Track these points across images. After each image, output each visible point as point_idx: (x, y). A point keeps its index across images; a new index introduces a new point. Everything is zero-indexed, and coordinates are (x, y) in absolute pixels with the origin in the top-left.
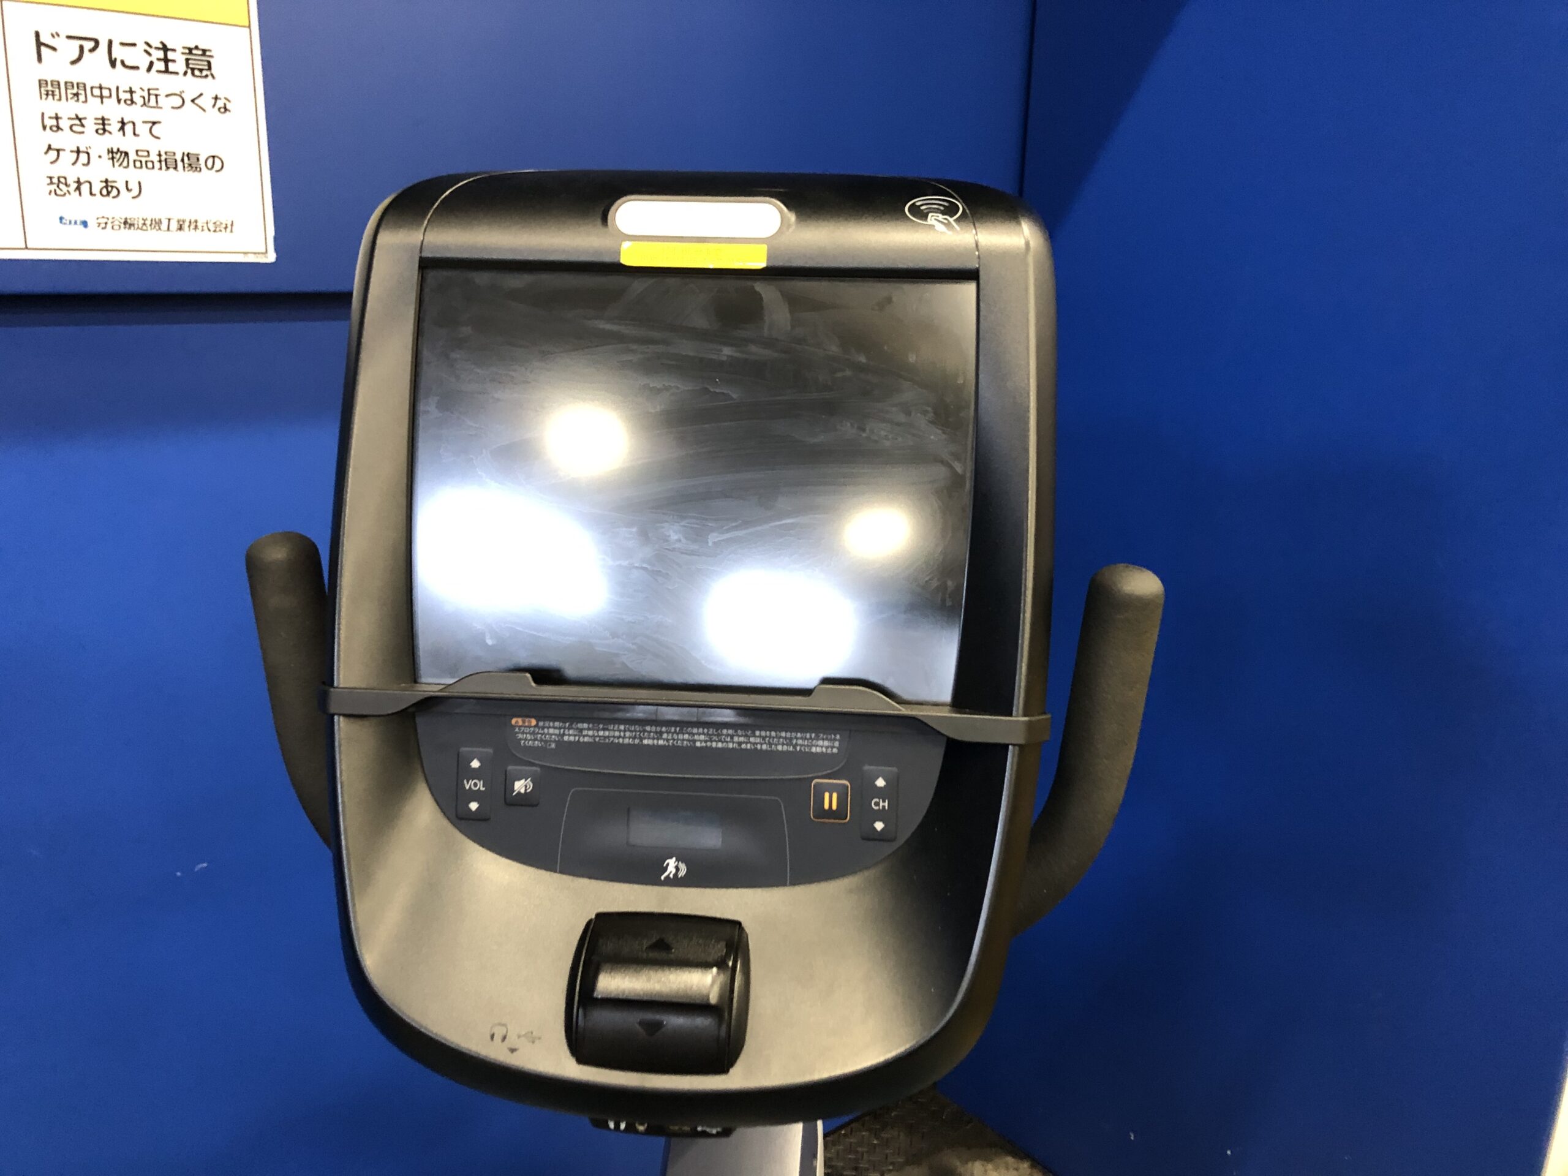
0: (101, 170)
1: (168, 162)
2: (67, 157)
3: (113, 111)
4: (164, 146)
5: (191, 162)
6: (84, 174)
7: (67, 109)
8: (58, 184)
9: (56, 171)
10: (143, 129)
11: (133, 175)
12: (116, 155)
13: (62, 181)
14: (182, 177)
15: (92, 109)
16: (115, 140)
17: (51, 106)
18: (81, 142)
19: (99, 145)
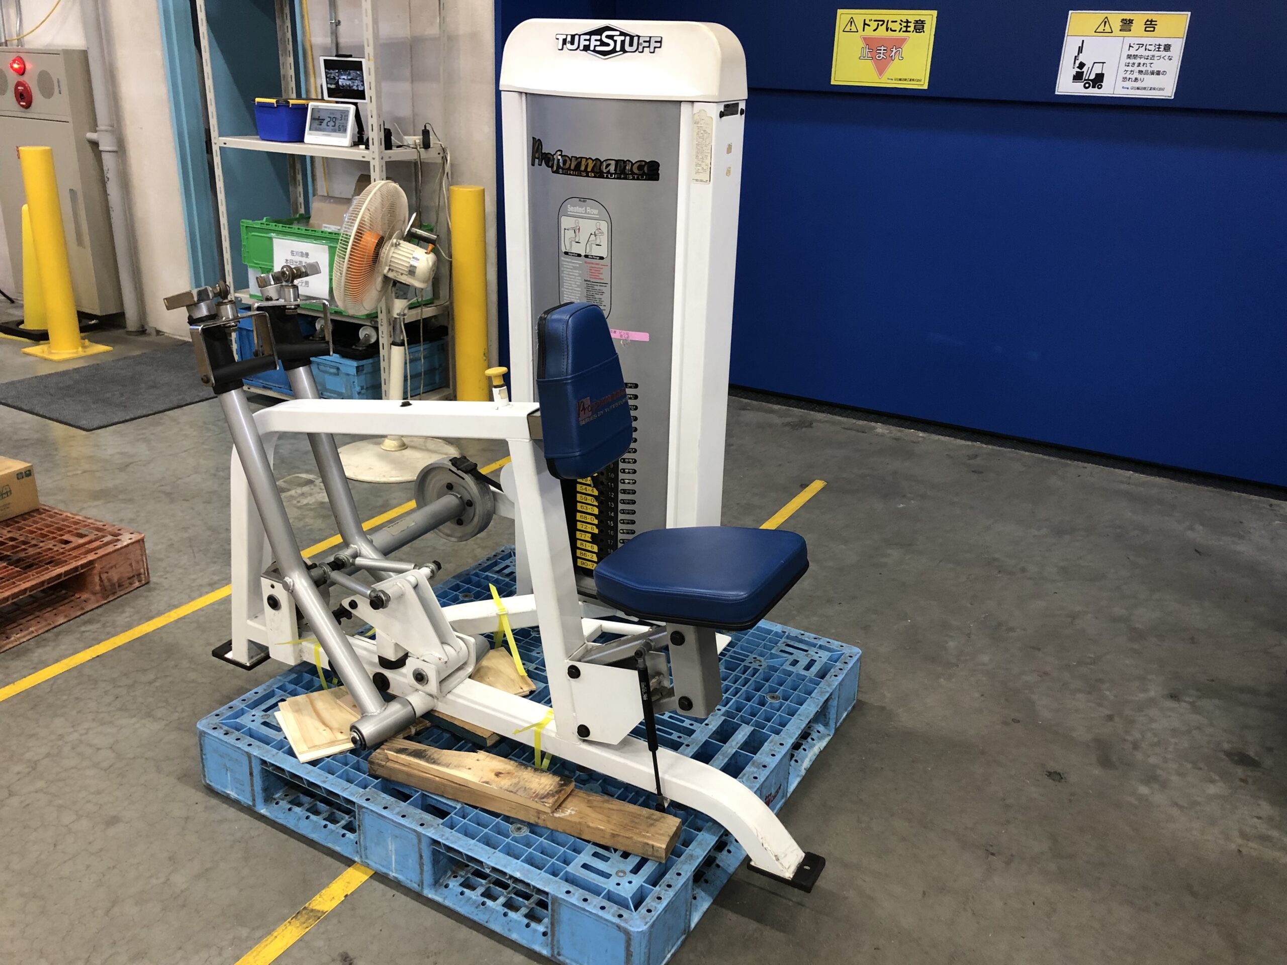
0: (1136, 75)
1: (1152, 73)
2: (1129, 72)
3: (1142, 61)
4: (1152, 69)
5: (1158, 73)
6: (1131, 76)
7: (1132, 61)
8: (1125, 79)
9: (1125, 76)
10: (1148, 65)
11: (1142, 76)
12: (1140, 72)
13: (1126, 78)
14: (1155, 76)
15: (1137, 61)
16: (1141, 68)
17: (1128, 61)
18: (1132, 69)
19: (1136, 69)
